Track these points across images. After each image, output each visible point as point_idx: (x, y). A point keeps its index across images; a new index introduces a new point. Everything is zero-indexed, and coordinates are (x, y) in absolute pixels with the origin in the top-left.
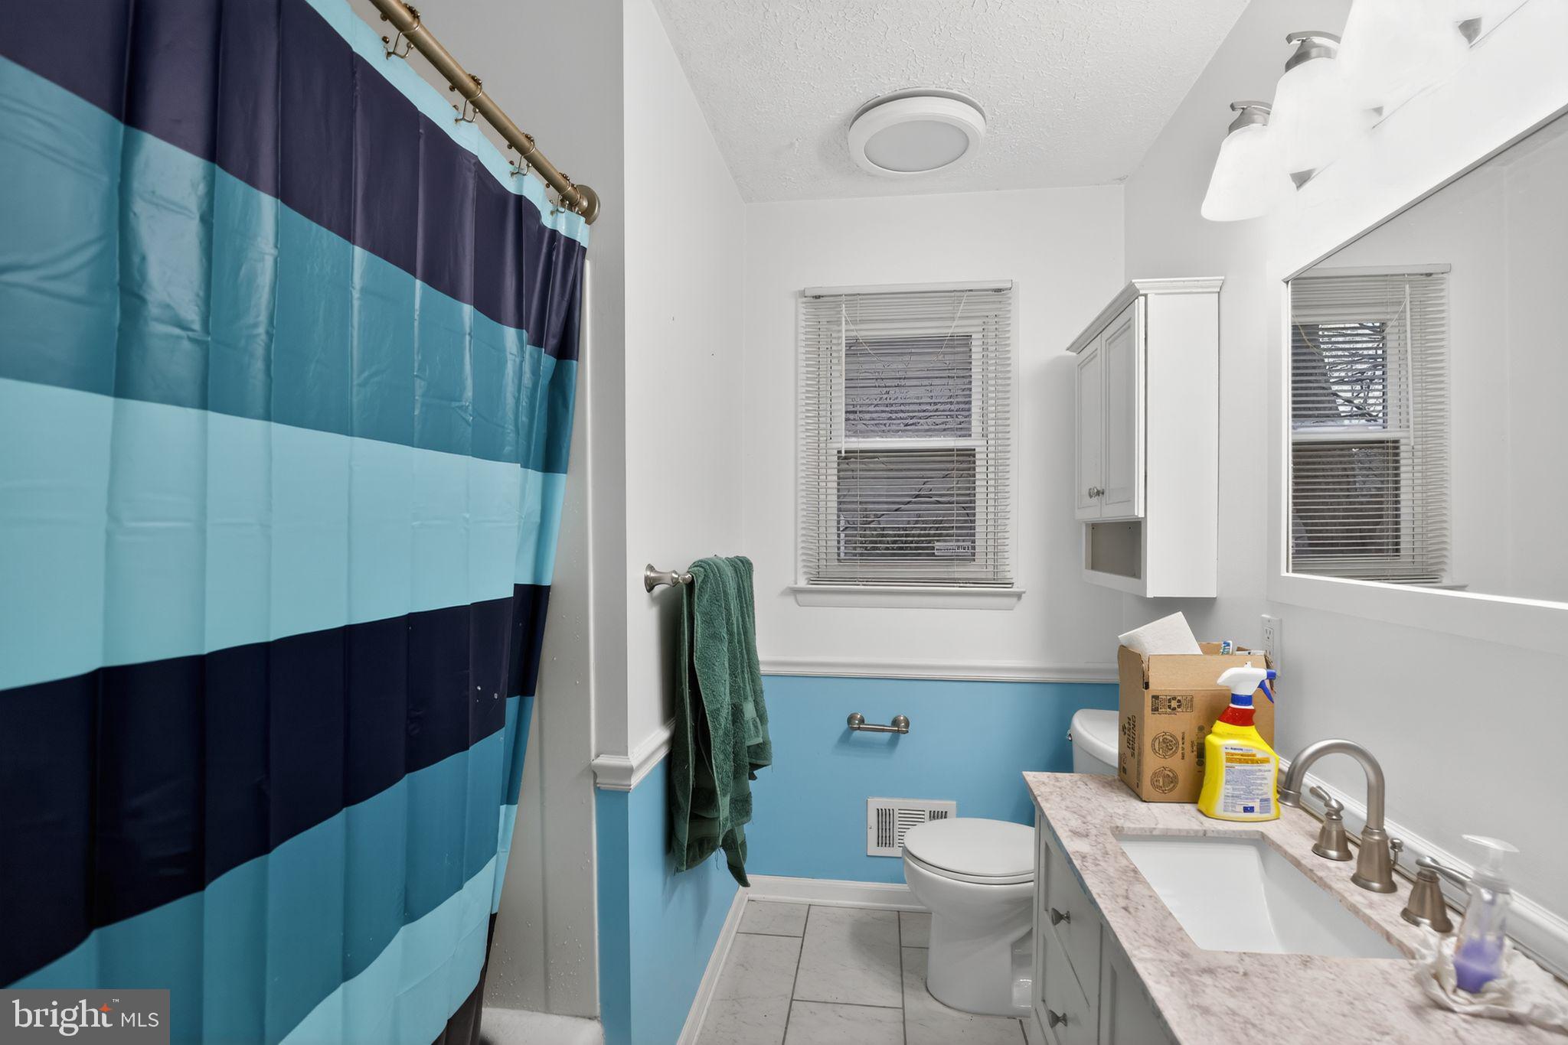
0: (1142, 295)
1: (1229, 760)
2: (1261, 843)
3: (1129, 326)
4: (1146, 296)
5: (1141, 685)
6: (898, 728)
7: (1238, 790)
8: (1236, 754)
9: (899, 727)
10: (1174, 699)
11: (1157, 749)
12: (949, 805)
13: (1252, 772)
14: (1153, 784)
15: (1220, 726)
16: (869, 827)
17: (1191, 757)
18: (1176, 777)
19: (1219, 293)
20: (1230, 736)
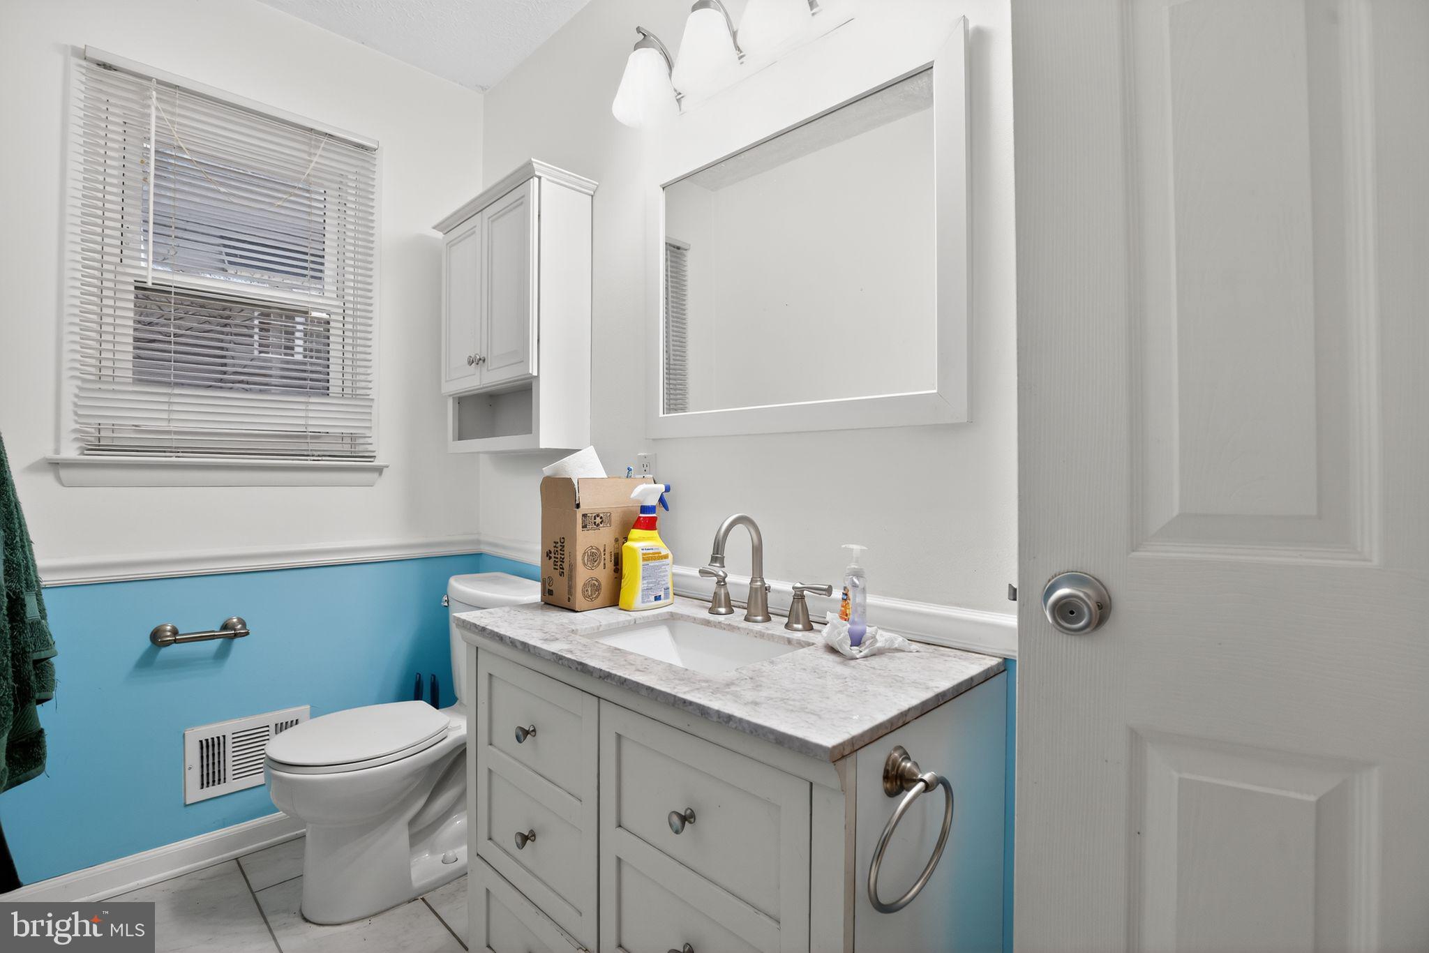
0: (536, 176)
1: (644, 560)
2: (671, 620)
3: (522, 202)
4: (540, 178)
5: (574, 506)
6: (235, 630)
7: (651, 583)
8: (649, 554)
9: (231, 633)
10: (598, 516)
11: (586, 561)
12: (302, 710)
13: (659, 567)
14: (584, 595)
15: (635, 533)
16: (187, 767)
17: (610, 565)
18: (600, 585)
19: (592, 196)
20: (643, 539)
